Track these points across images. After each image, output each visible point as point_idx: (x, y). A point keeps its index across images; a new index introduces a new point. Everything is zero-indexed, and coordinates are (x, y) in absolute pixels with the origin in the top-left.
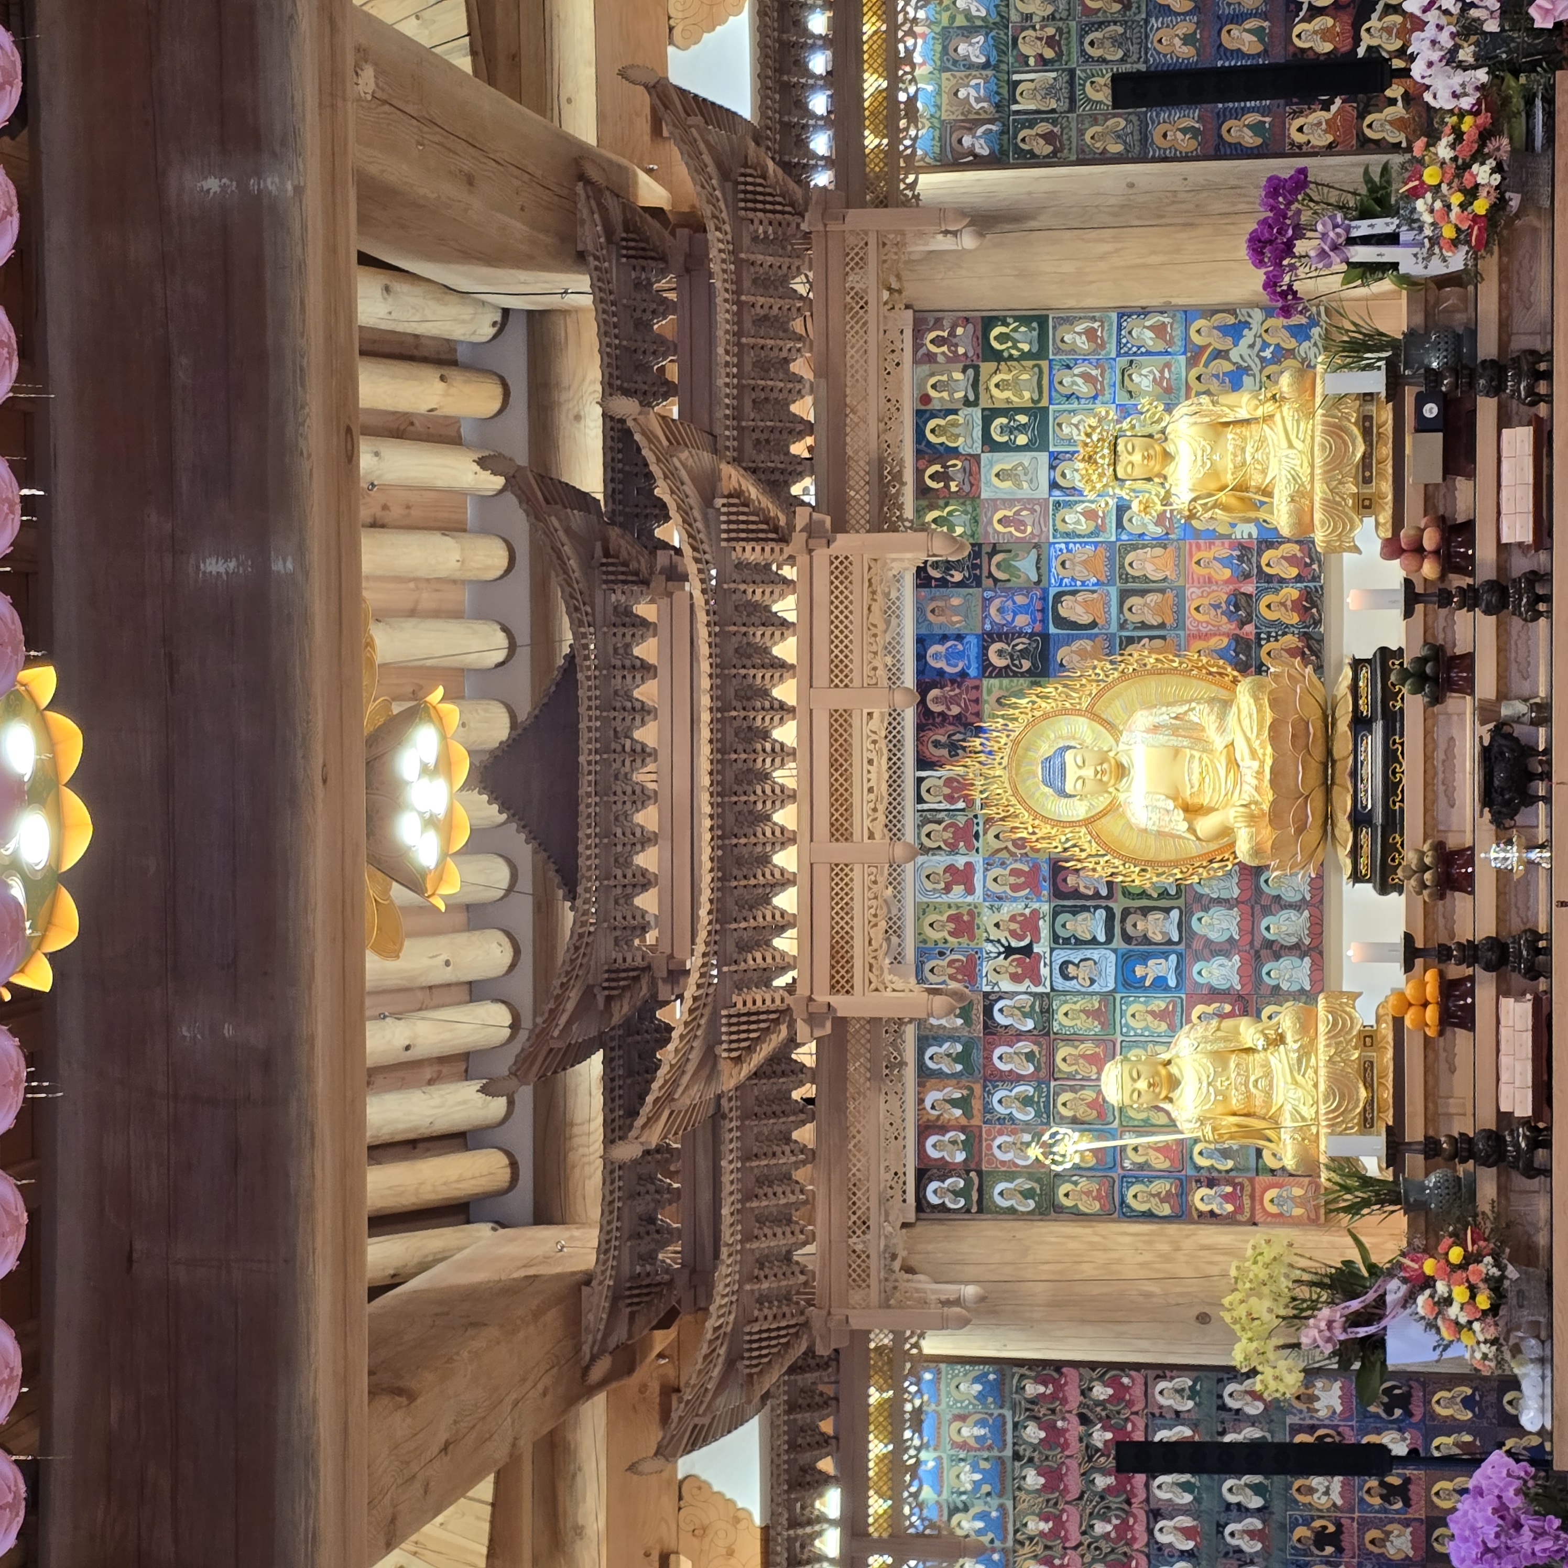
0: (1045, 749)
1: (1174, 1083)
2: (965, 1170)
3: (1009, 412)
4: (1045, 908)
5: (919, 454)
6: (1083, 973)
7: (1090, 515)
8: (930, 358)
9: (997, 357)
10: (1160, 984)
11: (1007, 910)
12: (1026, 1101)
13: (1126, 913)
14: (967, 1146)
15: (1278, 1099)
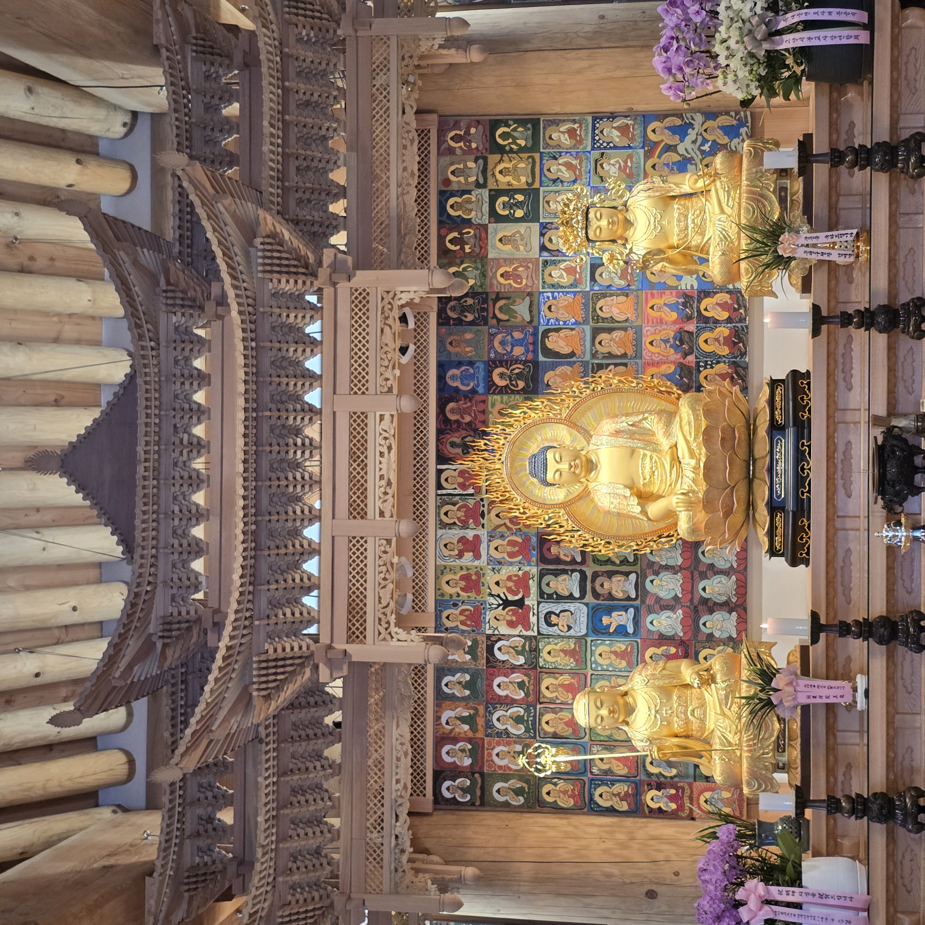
0: (534, 448)
1: (630, 710)
2: (470, 772)
3: (510, 192)
4: (534, 570)
5: (440, 223)
6: (563, 621)
7: (570, 271)
8: (451, 151)
9: (501, 150)
10: (621, 631)
11: (505, 571)
12: (518, 720)
13: (595, 575)
14: (472, 753)
15: (710, 725)
